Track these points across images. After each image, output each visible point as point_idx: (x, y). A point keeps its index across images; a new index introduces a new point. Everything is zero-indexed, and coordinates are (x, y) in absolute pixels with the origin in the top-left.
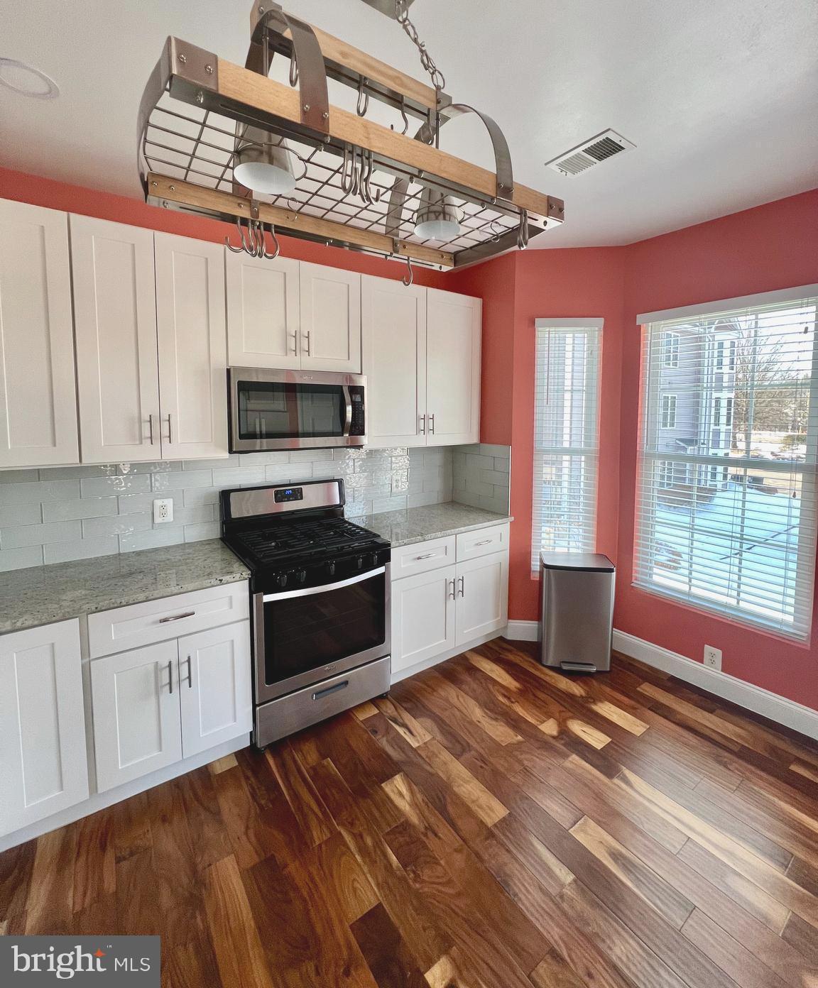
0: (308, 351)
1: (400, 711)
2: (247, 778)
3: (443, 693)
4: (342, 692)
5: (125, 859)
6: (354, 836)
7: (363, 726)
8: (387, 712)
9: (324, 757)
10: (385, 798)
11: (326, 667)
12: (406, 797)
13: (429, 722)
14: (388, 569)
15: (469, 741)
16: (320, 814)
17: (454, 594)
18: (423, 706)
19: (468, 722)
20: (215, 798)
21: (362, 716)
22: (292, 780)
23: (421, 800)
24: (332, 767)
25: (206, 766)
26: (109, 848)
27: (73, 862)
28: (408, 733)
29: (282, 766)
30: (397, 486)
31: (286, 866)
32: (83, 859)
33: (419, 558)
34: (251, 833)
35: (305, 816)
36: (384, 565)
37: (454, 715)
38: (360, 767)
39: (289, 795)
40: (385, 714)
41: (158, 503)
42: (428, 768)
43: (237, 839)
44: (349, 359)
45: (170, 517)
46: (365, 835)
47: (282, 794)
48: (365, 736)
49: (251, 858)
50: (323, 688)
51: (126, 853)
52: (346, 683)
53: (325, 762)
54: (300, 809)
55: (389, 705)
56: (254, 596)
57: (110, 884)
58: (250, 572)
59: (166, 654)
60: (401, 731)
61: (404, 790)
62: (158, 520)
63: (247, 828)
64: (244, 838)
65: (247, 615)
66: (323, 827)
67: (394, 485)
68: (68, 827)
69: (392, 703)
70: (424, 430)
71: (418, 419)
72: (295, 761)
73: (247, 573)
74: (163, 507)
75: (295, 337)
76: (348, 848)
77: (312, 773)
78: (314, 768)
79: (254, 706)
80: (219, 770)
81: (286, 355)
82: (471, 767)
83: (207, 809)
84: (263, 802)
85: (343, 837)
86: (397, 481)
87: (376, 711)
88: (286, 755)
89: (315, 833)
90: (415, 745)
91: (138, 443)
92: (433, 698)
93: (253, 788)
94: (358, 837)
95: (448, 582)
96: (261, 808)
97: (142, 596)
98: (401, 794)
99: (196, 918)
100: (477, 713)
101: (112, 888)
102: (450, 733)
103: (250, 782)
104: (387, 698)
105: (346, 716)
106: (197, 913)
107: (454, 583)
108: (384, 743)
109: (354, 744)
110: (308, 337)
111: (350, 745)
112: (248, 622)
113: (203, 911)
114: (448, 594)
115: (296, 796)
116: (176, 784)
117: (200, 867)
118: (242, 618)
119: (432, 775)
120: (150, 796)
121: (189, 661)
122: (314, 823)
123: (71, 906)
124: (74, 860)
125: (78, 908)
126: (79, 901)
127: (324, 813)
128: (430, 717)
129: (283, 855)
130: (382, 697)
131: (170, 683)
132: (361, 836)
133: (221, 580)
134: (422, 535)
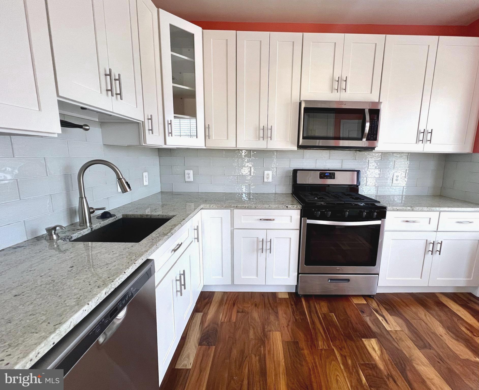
0: (345, 89)
1: (380, 307)
2: (292, 305)
3: (414, 310)
4: (345, 284)
5: (240, 312)
6: (341, 355)
7: (355, 306)
8: (372, 305)
9: (331, 312)
10: (363, 346)
11: (338, 267)
12: (377, 352)
13: (400, 321)
14: (383, 223)
15: (430, 343)
16: (325, 337)
17: (432, 251)
18: (398, 312)
19: (432, 333)
20: (276, 307)
21: (356, 301)
22: (312, 315)
23: (387, 359)
24: (334, 318)
25: (275, 293)
26: (235, 306)
27: (224, 305)
28: (384, 321)
29: (309, 307)
30: (397, 180)
31: (303, 349)
32: (227, 305)
33: (407, 221)
34: (290, 327)
35: (316, 334)
36: (381, 220)
37: (421, 325)
38: (350, 325)
39: (310, 320)
40: (371, 306)
41: (266, 172)
42: (396, 345)
43: (283, 327)
44: (371, 93)
45: (270, 180)
46: (348, 358)
47: (306, 318)
48: (356, 311)
49: (288, 338)
50: (335, 278)
51: (241, 310)
52: (348, 280)
53: (331, 314)
54: (314, 329)
55: (374, 302)
56: (302, 218)
57: (234, 318)
58: (301, 206)
59: (261, 235)
60: (380, 318)
61: (377, 348)
62: (265, 180)
63: (288, 325)
64: (286, 328)
65: (298, 228)
66: (325, 343)
67: (395, 178)
68: (224, 293)
69: (376, 301)
70: (423, 141)
71: (419, 132)
72: (315, 307)
73: (300, 206)
74: (268, 174)
75: (338, 81)
76: (337, 358)
77: (323, 316)
78: (324, 314)
79: (298, 274)
80: (280, 296)
81: (332, 93)
82: (429, 358)
83: (273, 309)
84: (297, 318)
85: (335, 353)
86: (397, 176)
87: (365, 302)
88: (311, 303)
89: (320, 343)
90: (388, 328)
91: (258, 139)
92: (406, 309)
93: (293, 310)
94: (344, 357)
95: (428, 242)
96: (296, 320)
97: (253, 206)
98: (374, 349)
99: (261, 348)
100: (440, 330)
101: (234, 321)
102: (416, 333)
103: (292, 307)
104: (373, 299)
105: (347, 298)
106: (262, 346)
107: (433, 244)
108: (367, 319)
109: (349, 312)
110: (346, 81)
111: (346, 312)
112: (299, 231)
113: (264, 347)
114: (427, 250)
115: (313, 323)
116: (263, 295)
117: (266, 330)
118: (296, 228)
119: (398, 349)
120: (252, 295)
121: (270, 241)
122: (320, 338)
123: (221, 319)
124: (224, 304)
125: (223, 321)
126: (223, 319)
127: (326, 336)
128: (402, 318)
129: (303, 344)
130: (369, 296)
131: (262, 249)
132: (345, 357)
133: (287, 207)
134: (411, 207)
